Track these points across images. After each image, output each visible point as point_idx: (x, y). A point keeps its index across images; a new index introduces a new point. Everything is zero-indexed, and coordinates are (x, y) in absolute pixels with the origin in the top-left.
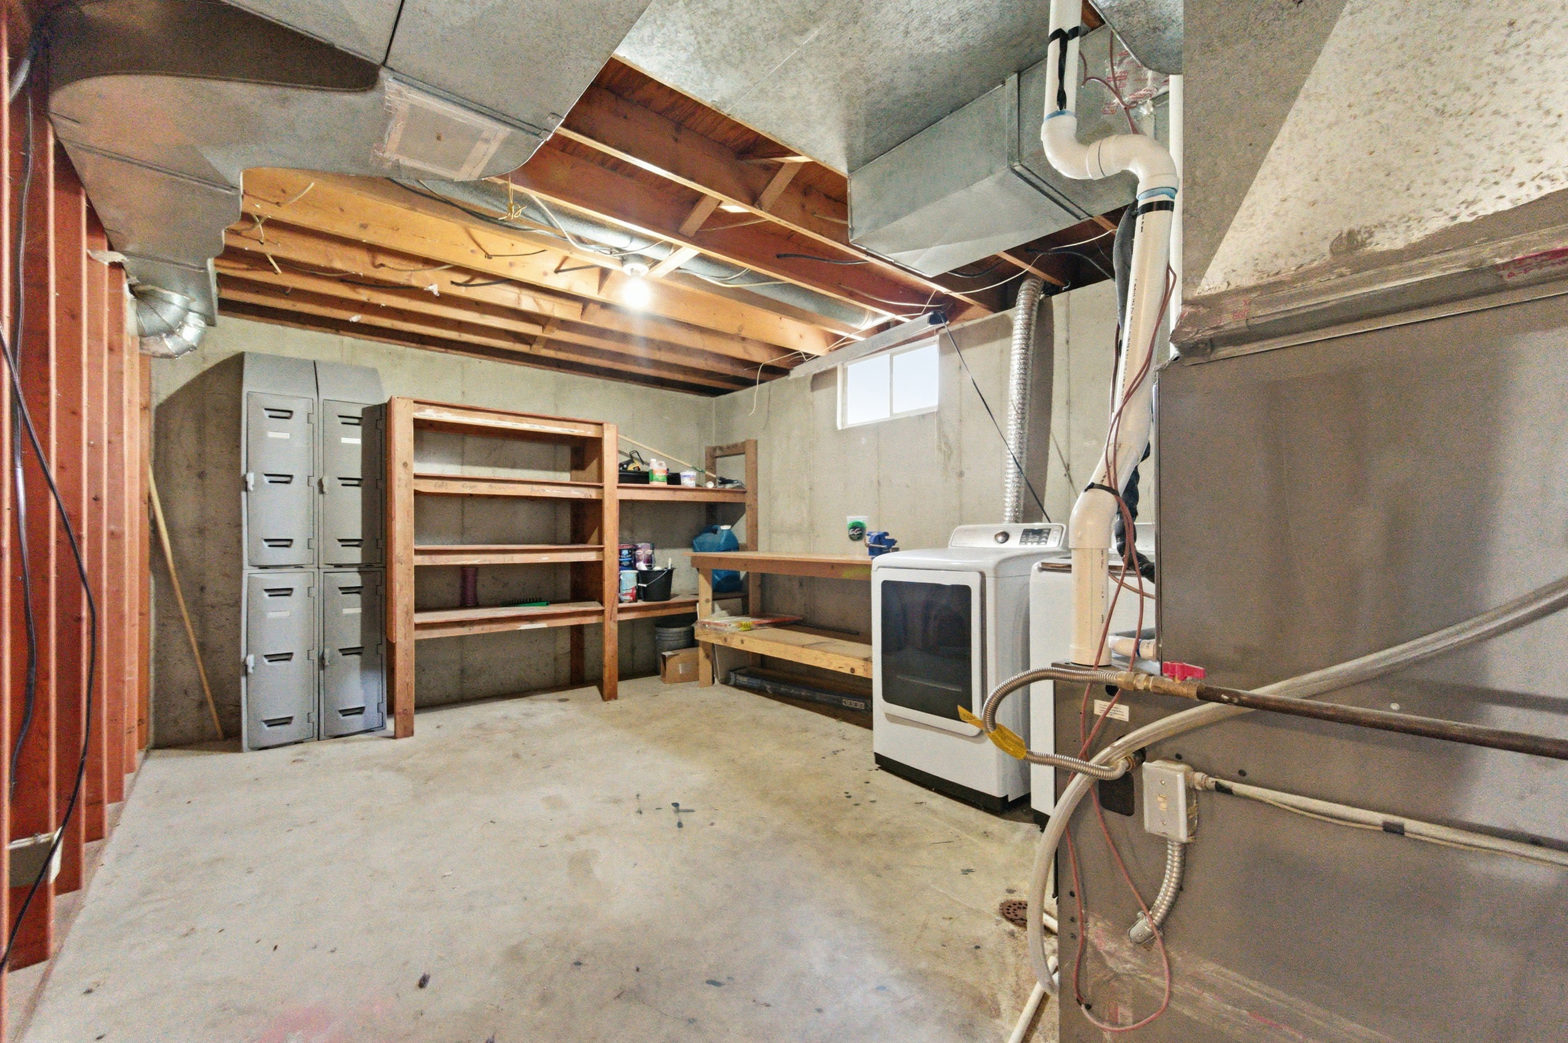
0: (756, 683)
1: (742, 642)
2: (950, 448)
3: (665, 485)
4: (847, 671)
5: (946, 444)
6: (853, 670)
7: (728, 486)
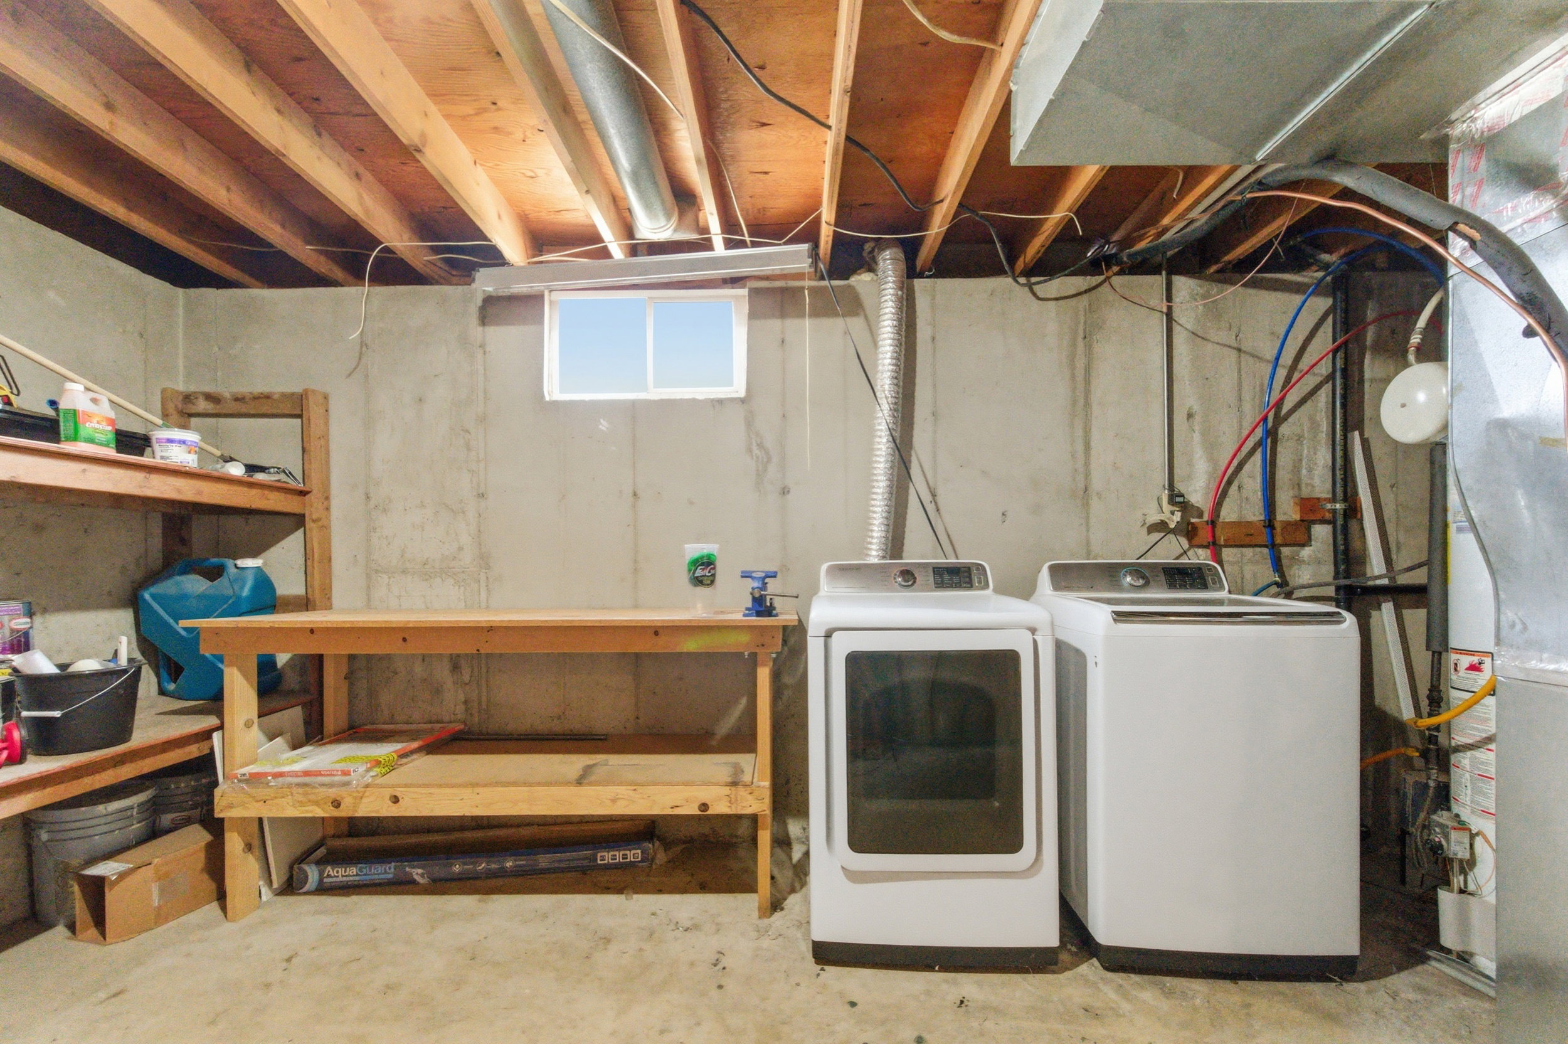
0: (384, 871)
1: (395, 800)
2: (767, 452)
3: (111, 453)
4: (693, 810)
5: (760, 446)
6: (704, 806)
7: (260, 477)
